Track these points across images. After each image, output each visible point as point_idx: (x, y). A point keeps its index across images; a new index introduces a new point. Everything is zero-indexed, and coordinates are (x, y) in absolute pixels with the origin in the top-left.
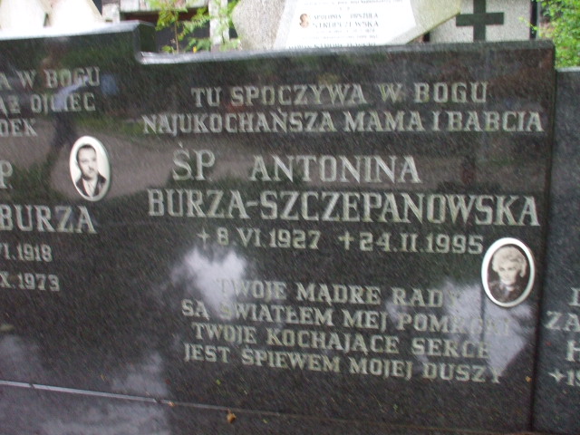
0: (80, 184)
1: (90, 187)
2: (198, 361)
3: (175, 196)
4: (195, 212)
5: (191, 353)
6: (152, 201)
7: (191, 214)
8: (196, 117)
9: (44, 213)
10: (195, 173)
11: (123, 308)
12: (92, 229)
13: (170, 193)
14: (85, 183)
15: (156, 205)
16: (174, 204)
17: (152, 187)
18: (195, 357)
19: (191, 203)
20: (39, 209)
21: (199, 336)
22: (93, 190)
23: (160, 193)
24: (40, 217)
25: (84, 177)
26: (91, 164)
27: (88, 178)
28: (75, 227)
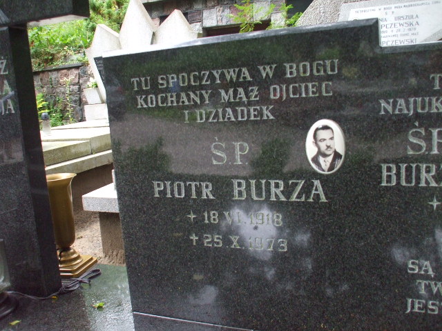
0: (315, 160)
1: (325, 163)
2: (420, 313)
3: (409, 169)
4: (427, 182)
5: (413, 307)
6: (385, 173)
7: (423, 184)
8: (434, 99)
9: (277, 186)
10: (430, 148)
11: (348, 266)
12: (323, 199)
13: (403, 167)
14: (321, 159)
15: (389, 177)
16: (407, 176)
17: (385, 161)
18: (416, 310)
19: (424, 175)
20: (273, 182)
21: (423, 292)
22: (328, 165)
23: (393, 167)
24: (273, 190)
25: (320, 153)
26: (329, 142)
27: (325, 155)
28: (307, 197)
